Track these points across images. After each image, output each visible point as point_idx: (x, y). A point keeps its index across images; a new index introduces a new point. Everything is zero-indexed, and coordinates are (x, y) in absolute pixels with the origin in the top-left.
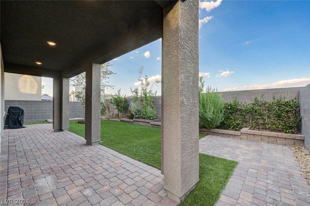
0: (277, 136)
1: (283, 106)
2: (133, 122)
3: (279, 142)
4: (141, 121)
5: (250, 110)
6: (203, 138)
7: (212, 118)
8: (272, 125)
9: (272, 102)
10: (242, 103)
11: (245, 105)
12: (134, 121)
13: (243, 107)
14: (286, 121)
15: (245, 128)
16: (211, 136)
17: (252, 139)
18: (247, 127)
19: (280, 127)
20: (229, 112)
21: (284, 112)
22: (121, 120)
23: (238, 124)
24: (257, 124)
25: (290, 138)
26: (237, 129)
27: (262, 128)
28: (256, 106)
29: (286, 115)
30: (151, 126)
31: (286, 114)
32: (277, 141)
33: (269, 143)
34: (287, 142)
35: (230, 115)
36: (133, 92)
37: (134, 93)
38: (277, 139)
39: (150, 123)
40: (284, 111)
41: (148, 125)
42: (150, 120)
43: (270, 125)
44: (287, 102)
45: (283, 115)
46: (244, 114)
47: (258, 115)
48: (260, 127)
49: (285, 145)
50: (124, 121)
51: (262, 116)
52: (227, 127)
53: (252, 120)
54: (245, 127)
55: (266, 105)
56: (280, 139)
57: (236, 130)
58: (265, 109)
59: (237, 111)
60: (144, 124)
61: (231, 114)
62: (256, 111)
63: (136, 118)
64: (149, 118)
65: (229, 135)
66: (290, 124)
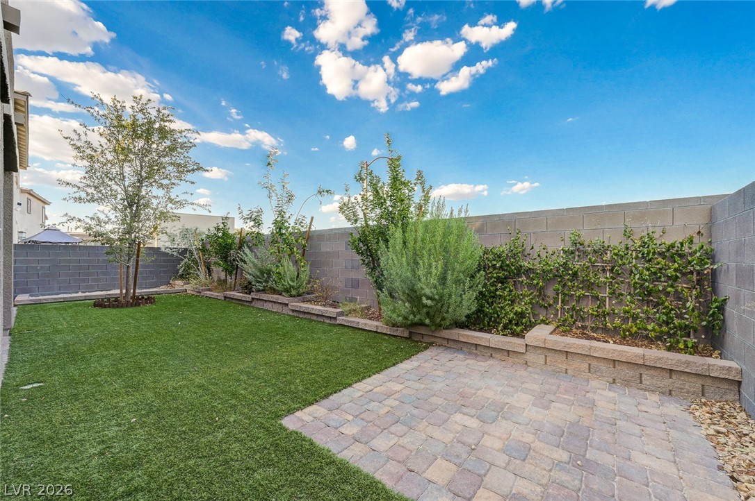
0: (641, 362)
1: (660, 259)
2: (251, 302)
3: (648, 383)
4: (268, 301)
5: (557, 271)
6: (408, 361)
7: (437, 297)
8: (625, 320)
9: (623, 246)
10: (532, 248)
11: (543, 255)
12: (253, 299)
13: (536, 262)
14: (672, 309)
15: (542, 325)
16: (440, 350)
17: (560, 366)
18: (547, 324)
19: (650, 327)
20: (495, 275)
21: (663, 279)
22: (225, 297)
23: (521, 315)
24: (578, 314)
25: (688, 370)
26: (518, 329)
27: (592, 328)
28: (577, 258)
29: (669, 289)
30: (291, 313)
31: (672, 286)
32: (641, 377)
33: (614, 382)
34: (678, 384)
35: (500, 285)
36: (248, 219)
37: (248, 221)
38: (643, 371)
39: (287, 304)
40: (661, 273)
41: (286, 311)
42: (291, 296)
43: (618, 321)
44: (672, 246)
45: (661, 288)
46: (538, 284)
47: (582, 288)
48: (587, 324)
49: (670, 394)
50: (232, 299)
51: (592, 289)
52: (488, 323)
53: (562, 302)
54: (543, 322)
55: (606, 254)
56: (652, 372)
57: (514, 334)
58: (601, 268)
59: (519, 275)
60: (276, 308)
61: (502, 283)
62: (575, 275)
63: (258, 291)
64: (287, 291)
65: (492, 351)
66: (683, 318)
